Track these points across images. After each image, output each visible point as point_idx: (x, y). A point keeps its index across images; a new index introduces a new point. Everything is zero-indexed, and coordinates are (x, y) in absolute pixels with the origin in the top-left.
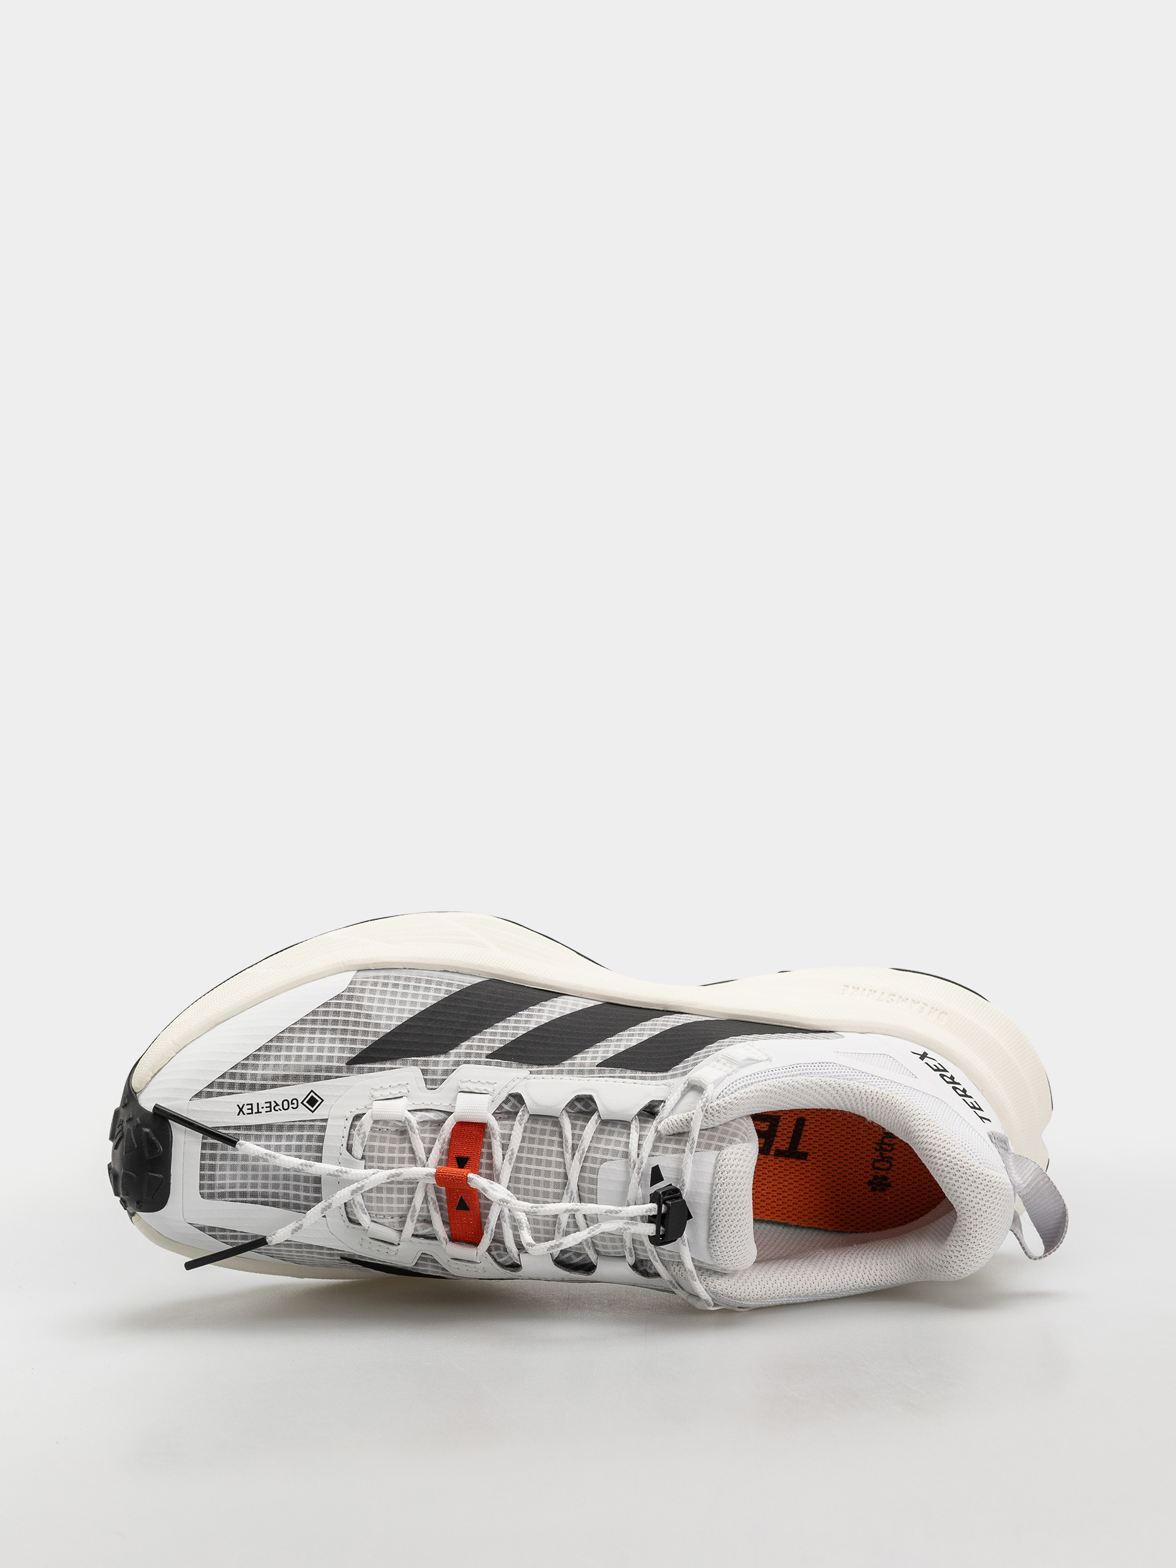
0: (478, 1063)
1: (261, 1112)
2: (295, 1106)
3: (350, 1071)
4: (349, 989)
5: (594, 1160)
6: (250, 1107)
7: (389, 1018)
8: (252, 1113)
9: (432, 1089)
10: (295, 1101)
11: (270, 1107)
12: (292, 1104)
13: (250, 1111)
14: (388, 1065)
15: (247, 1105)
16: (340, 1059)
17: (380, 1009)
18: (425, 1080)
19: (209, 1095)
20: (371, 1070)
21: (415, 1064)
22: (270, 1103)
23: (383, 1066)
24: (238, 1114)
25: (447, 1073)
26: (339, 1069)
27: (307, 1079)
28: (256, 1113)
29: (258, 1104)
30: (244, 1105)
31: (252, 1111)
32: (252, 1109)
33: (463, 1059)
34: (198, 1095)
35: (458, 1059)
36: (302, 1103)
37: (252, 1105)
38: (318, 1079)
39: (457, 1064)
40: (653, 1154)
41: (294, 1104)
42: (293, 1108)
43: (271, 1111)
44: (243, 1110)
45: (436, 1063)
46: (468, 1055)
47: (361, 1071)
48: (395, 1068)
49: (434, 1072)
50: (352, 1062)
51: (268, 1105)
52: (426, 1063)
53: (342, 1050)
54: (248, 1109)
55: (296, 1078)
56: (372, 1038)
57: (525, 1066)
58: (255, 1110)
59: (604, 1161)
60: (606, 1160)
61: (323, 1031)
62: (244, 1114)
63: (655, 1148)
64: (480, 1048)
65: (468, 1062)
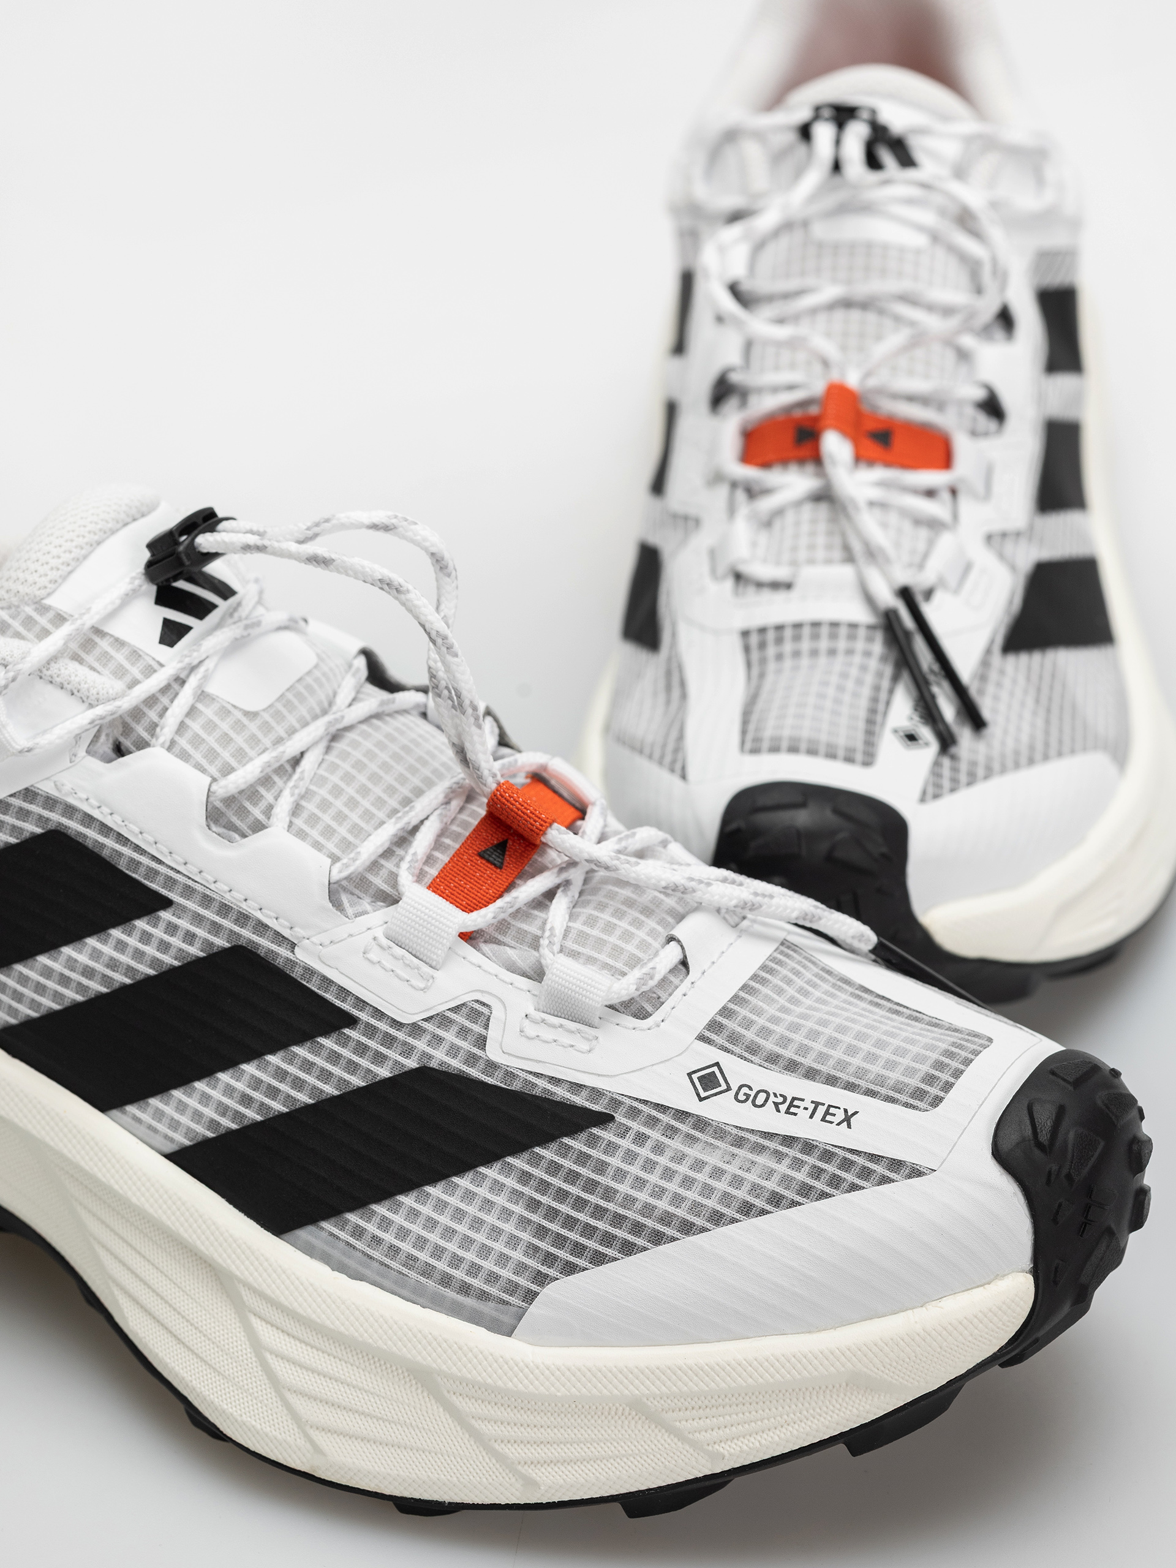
0: (379, 1014)
1: (812, 1102)
2: (745, 1090)
3: (616, 1103)
4: (542, 1279)
5: (266, 728)
6: (828, 1118)
7: (497, 1187)
8: (830, 1106)
9: (484, 1004)
10: (741, 1097)
11: (791, 1105)
12: (748, 1096)
13: (832, 1110)
14: (542, 1083)
15: (831, 1123)
16: (624, 1132)
17: (506, 1214)
18: (486, 1027)
19: (896, 1165)
20: (577, 1087)
21: (492, 1066)
22: (787, 1112)
23: (549, 1087)
24: (856, 1113)
25: (442, 1020)
26: (633, 1113)
27: (701, 1124)
28: (824, 1104)
29: (811, 1117)
30: (838, 1124)
31: (828, 1110)
32: (827, 1113)
33: (400, 1035)
34: (916, 1172)
35: (410, 1040)
36: (729, 1089)
37: (823, 1119)
38: (682, 1115)
39: (415, 1029)
40: (156, 666)
41: (745, 1094)
42: (750, 1088)
43: (794, 1099)
44: (843, 1117)
45: (454, 1051)
46: (389, 1041)
47: (596, 1093)
48: (531, 1073)
49: (463, 1032)
50: (604, 1119)
51: (792, 1110)
52: (472, 1060)
53: (611, 1148)
54: (834, 1115)
55: (720, 1132)
56: (546, 1153)
57: (297, 974)
58: (821, 1110)
59: (252, 715)
60: (246, 713)
61: (629, 1201)
62: (846, 1111)
63: (149, 671)
64: (361, 1049)
65: (397, 1024)
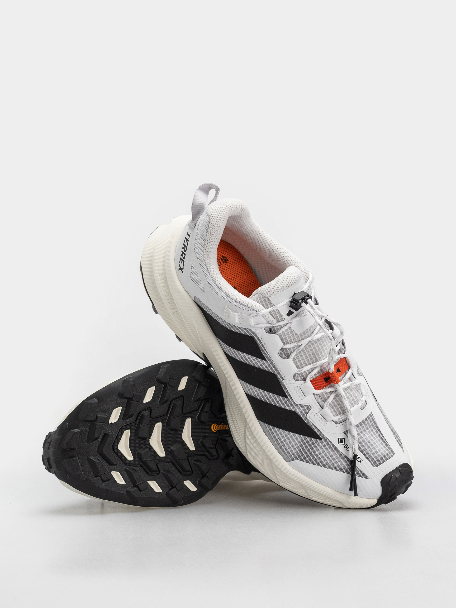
0: (292, 399)
2: (347, 446)
3: (324, 437)
4: (296, 459)
5: (298, 337)
7: (297, 439)
8: (359, 457)
9: (311, 407)
10: (345, 447)
12: (347, 447)
14: (313, 426)
16: (322, 443)
17: (296, 444)
18: (309, 411)
19: (364, 474)
20: (318, 430)
21: (306, 419)
23: (314, 428)
24: (363, 461)
25: (302, 406)
26: (326, 440)
27: (336, 448)
30: (359, 461)
33: (294, 405)
34: (366, 478)
35: (295, 406)
36: (344, 444)
38: (333, 445)
39: (297, 405)
40: (284, 319)
41: (346, 446)
42: (348, 446)
45: (301, 412)
46: (291, 404)
47: (321, 433)
48: (312, 423)
49: (305, 410)
50: (320, 439)
52: (304, 415)
53: (319, 445)
54: (359, 459)
55: (338, 452)
56: (308, 439)
57: (281, 384)
60: (296, 333)
61: (317, 455)
62: (361, 459)
63: (282, 320)
64: (286, 402)
65: (294, 402)
